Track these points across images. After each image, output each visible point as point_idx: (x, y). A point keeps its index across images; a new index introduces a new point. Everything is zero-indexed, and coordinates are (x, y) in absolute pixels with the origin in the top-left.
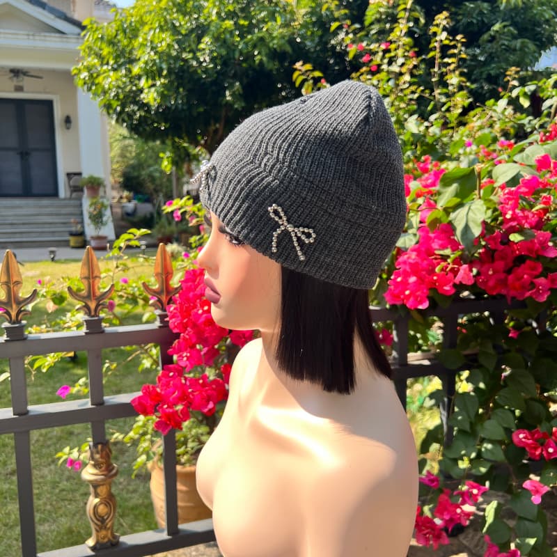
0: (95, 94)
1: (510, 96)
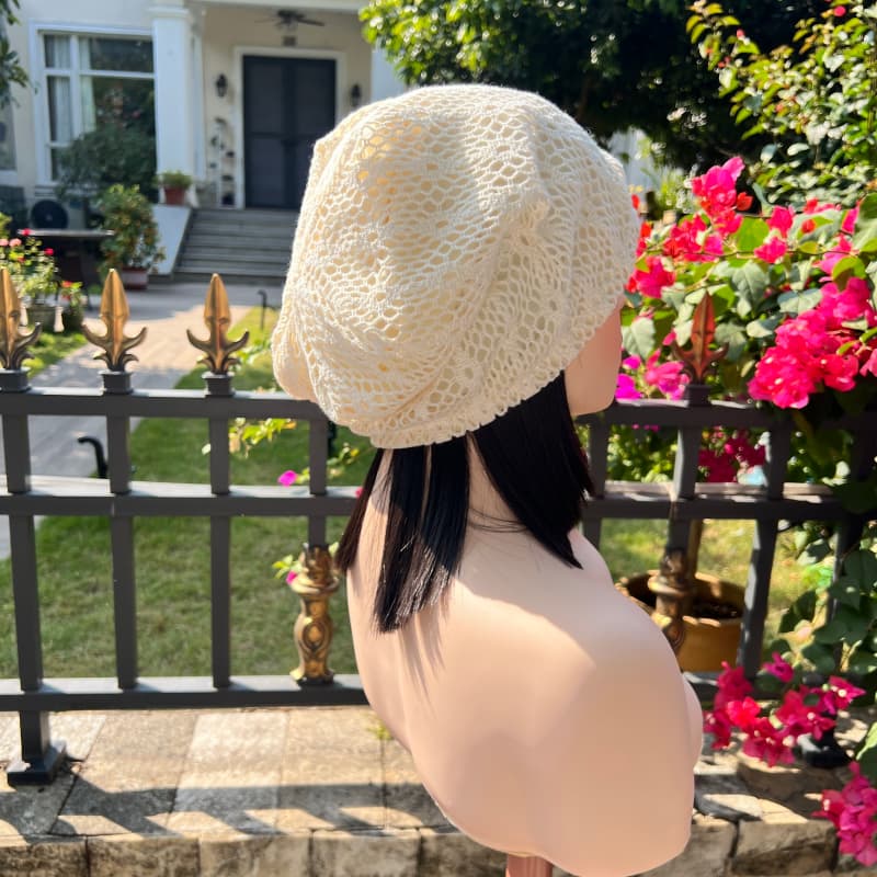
0: (392, 53)
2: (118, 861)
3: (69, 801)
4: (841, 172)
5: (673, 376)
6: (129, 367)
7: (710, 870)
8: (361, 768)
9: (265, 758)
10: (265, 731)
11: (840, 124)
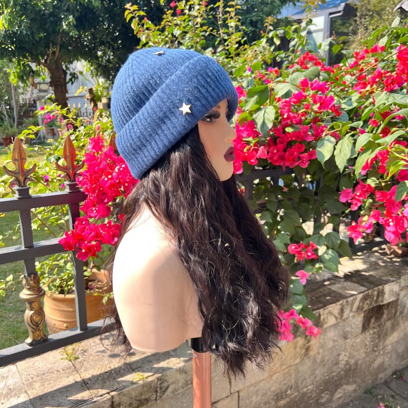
1: (267, 37)
9: (14, 389)
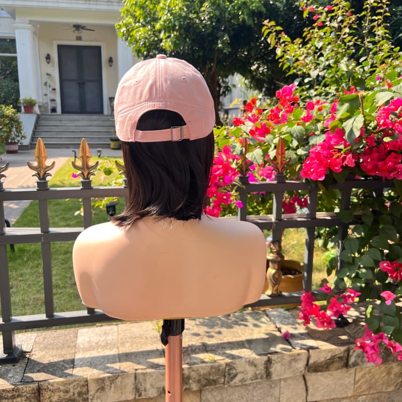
0: (130, 43)
2: (52, 391)
3: (27, 368)
4: (326, 89)
5: (270, 172)
6: (48, 178)
7: (299, 372)
8: (152, 344)
9: (111, 343)
10: (109, 333)
11: (324, 69)
